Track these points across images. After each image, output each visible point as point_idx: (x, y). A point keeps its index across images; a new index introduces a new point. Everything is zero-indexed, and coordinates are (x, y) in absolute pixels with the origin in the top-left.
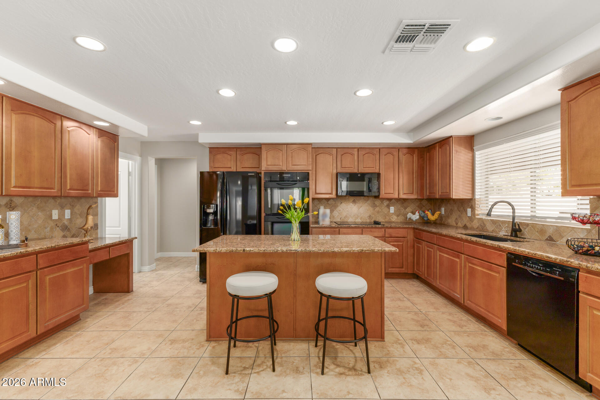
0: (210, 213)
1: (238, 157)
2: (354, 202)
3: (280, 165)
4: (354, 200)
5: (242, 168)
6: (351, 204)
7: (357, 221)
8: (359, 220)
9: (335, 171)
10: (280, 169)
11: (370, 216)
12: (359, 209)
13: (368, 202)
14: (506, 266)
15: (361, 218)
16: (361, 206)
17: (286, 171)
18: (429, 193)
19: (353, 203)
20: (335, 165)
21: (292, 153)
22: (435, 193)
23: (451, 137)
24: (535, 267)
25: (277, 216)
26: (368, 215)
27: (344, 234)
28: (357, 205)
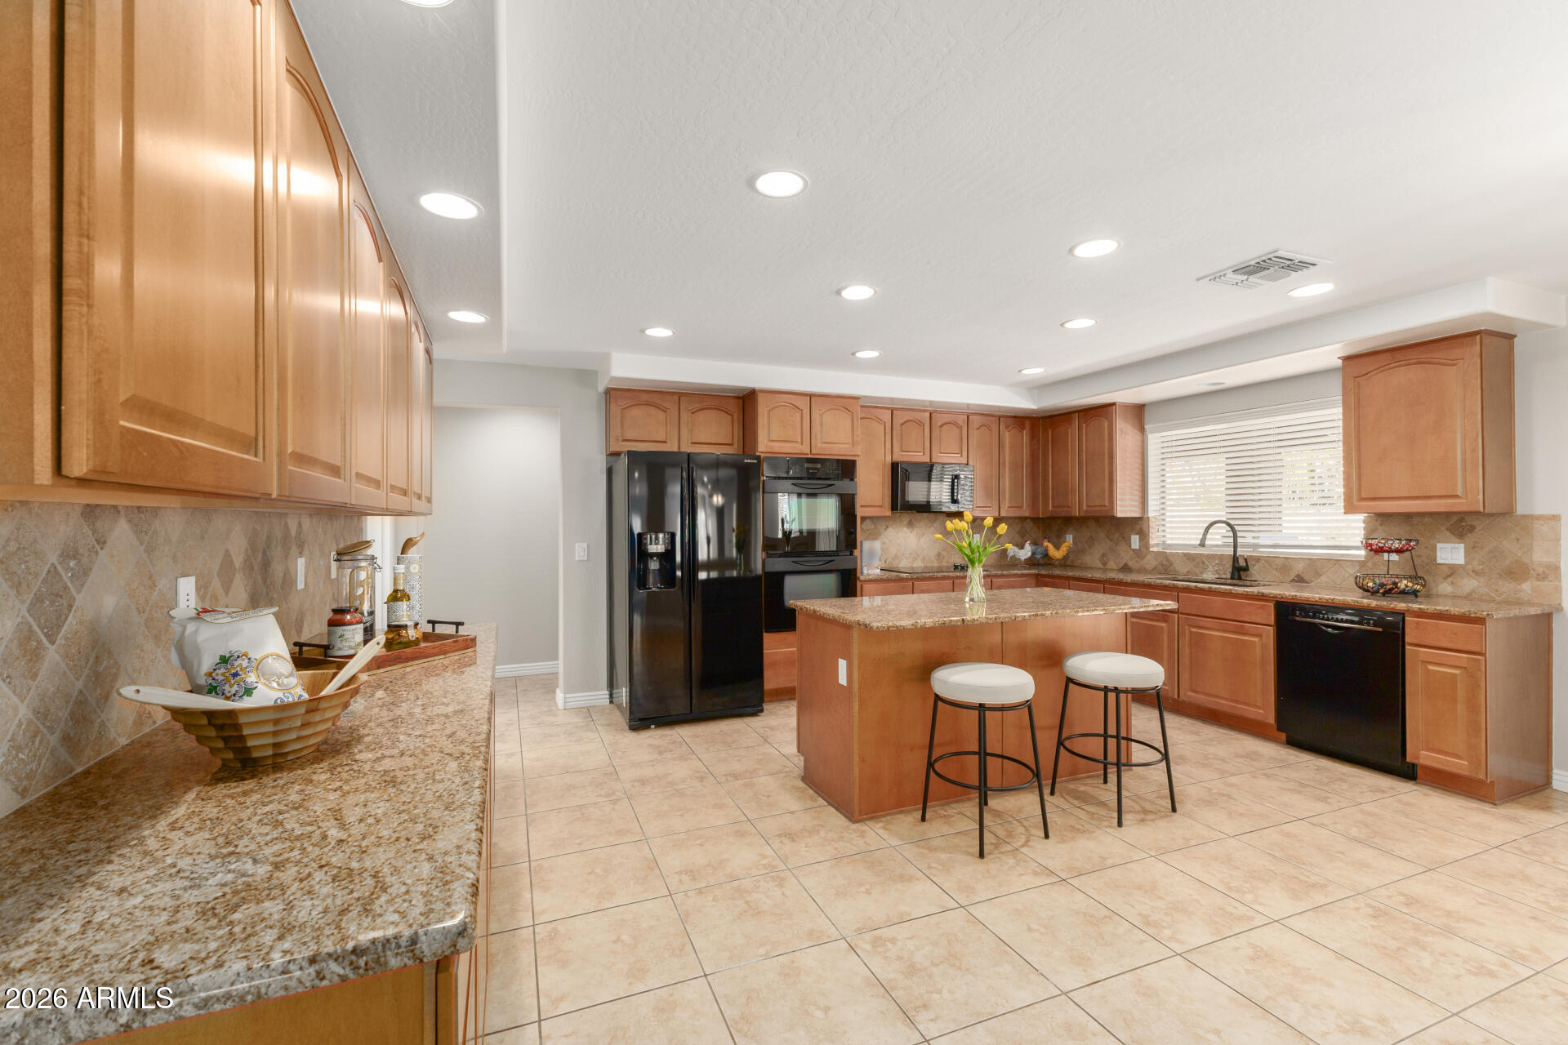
0: (652, 555)
1: (685, 416)
2: (910, 524)
3: (797, 442)
4: (911, 520)
5: (693, 443)
6: (905, 529)
7: (915, 565)
8: (919, 564)
9: (889, 459)
10: (799, 452)
11: (939, 555)
12: (919, 540)
13: (935, 525)
14: (1273, 624)
15: (923, 560)
16: (923, 534)
17: (809, 456)
18: (1053, 507)
19: (908, 528)
20: (888, 446)
21: (821, 415)
22: (1069, 507)
23: (1114, 404)
24: (1333, 618)
25: (795, 559)
26: (936, 552)
27: (923, 592)
28: (916, 530)
